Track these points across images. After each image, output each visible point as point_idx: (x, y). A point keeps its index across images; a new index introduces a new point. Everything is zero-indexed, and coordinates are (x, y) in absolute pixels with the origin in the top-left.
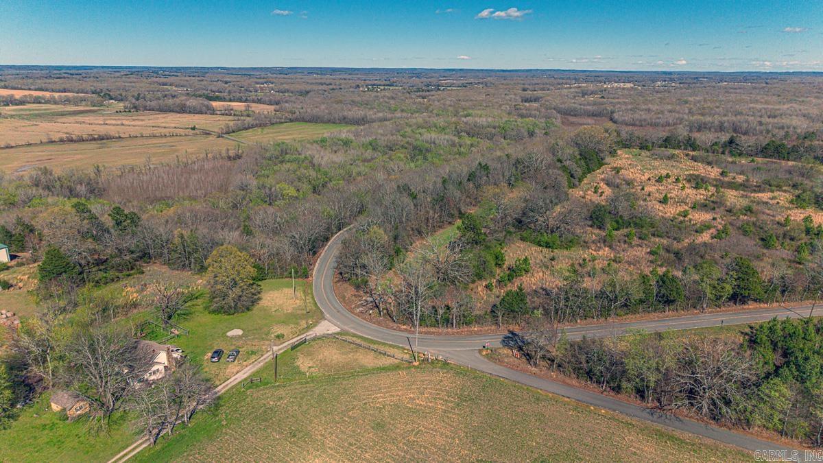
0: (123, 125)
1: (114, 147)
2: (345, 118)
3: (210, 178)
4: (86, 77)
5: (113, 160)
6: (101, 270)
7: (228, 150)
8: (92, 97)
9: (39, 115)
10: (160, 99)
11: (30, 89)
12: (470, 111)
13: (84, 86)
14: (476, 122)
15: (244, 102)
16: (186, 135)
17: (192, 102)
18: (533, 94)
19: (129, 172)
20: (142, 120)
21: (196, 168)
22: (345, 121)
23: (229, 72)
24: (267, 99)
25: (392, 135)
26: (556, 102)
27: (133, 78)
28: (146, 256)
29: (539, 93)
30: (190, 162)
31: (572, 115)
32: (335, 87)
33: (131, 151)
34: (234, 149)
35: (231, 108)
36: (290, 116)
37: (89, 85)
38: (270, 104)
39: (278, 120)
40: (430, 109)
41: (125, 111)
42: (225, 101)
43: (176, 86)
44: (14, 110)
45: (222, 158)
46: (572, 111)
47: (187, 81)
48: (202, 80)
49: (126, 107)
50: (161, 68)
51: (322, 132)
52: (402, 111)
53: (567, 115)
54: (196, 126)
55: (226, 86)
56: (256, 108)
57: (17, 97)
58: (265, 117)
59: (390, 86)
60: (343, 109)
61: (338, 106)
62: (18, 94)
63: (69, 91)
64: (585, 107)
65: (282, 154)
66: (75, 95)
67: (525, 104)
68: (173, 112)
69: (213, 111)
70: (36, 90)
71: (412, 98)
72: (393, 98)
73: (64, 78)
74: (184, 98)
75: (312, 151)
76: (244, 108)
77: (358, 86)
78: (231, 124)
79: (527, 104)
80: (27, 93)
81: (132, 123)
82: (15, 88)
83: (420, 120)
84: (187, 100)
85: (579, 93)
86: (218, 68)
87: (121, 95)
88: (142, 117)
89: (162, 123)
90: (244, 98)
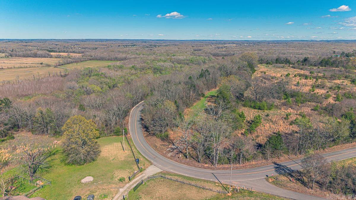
0: (4, 63)
2: (116, 58)
10: (24, 51)
15: (67, 52)
16: (38, 67)
17: (40, 52)
18: (198, 48)
20: (15, 61)
23: (58, 41)
24: (77, 51)
26: (209, 51)
34: (64, 72)
35: (60, 55)
36: (90, 58)
38: (79, 53)
39: (84, 60)
41: (6, 57)
42: (57, 52)
46: (216, 54)
47: (37, 44)
48: (45, 44)
49: (6, 55)
52: (143, 54)
54: (43, 63)
55: (57, 46)
56: (73, 55)
58: (78, 58)
59: (134, 46)
60: (115, 54)
61: (113, 53)
68: (30, 57)
69: (51, 57)
71: (146, 50)
74: (36, 50)
76: (66, 55)
78: (61, 61)
79: (197, 52)
81: (9, 62)
83: (153, 58)
87: (3, 50)
88: (14, 60)
89: (25, 62)
90: (66, 51)
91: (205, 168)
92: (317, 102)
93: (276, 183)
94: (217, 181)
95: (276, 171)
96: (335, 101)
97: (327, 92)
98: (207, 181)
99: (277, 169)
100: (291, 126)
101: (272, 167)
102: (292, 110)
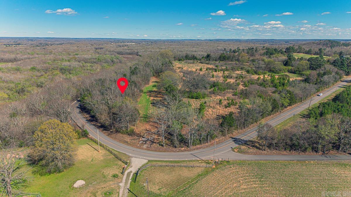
12: (77, 53)
18: (99, 46)
64: (125, 51)
91: (183, 151)
92: (233, 89)
93: (240, 151)
94: (198, 159)
95: (236, 143)
96: (245, 87)
97: (236, 81)
98: (191, 161)
99: (235, 142)
100: (227, 109)
101: (232, 141)
102: (220, 97)
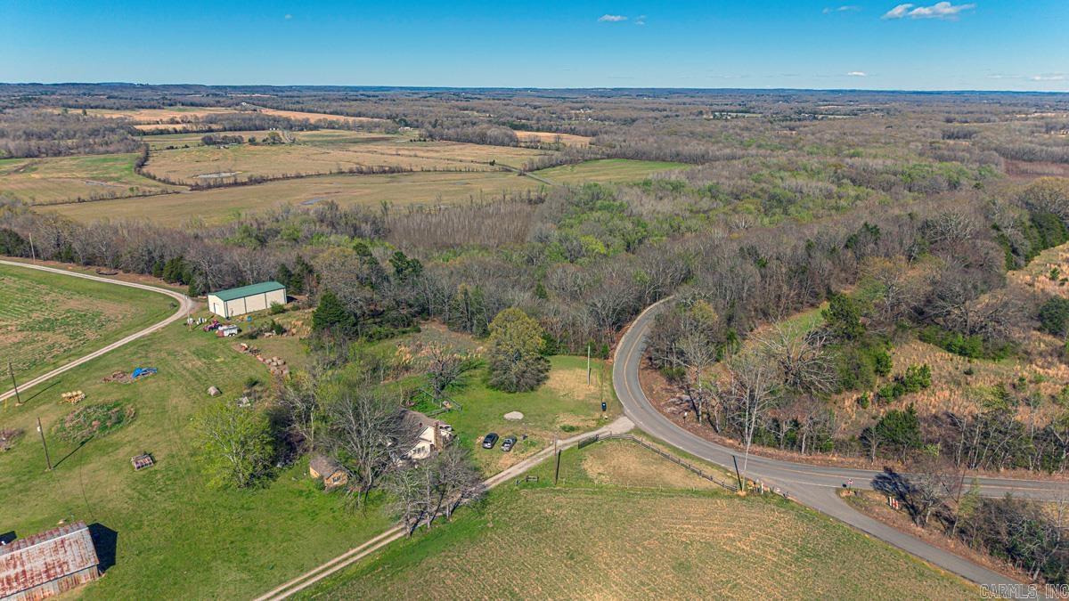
0: (416, 156)
1: (406, 181)
2: (678, 155)
3: (507, 225)
4: (382, 100)
5: (401, 197)
6: (376, 323)
7: (529, 192)
8: (387, 123)
9: (332, 142)
10: (458, 127)
11: (325, 113)
12: (860, 149)
13: (379, 109)
14: (868, 166)
15: (554, 132)
16: (483, 171)
17: (494, 131)
18: (962, 127)
19: (418, 211)
20: (437, 151)
21: (491, 211)
22: (678, 158)
23: (539, 94)
24: (582, 128)
25: (741, 178)
26: (1002, 139)
27: (432, 101)
28: (424, 312)
29: (973, 126)
30: (484, 203)
31: (1024, 160)
32: (669, 114)
33: (421, 188)
34: (537, 191)
35: (538, 139)
36: (609, 151)
37: (383, 109)
38: (586, 135)
39: (592, 156)
40: (800, 145)
41: (420, 140)
42: (531, 131)
43: (478, 112)
44: (308, 136)
45: (522, 201)
46: (1025, 153)
47: (491, 105)
48: (508, 105)
49: (421, 136)
50: (463, 89)
51: (645, 172)
52: (759, 146)
53: (1016, 159)
54: (496, 161)
55: (535, 111)
56: (568, 139)
57: (312, 121)
58: (578, 152)
59: (746, 112)
60: (677, 143)
61: (672, 139)
62: (313, 118)
63: (364, 115)
64: (1050, 149)
65: (594, 198)
66: (370, 120)
67: (948, 141)
68: (471, 142)
69: (516, 143)
70: (331, 113)
71: (775, 130)
72: (747, 129)
73: (360, 100)
74: (485, 126)
75: (630, 197)
76: (552, 140)
77: (701, 113)
78: (537, 159)
79: (951, 142)
80: (322, 116)
81: (426, 155)
82: (310, 111)
83: (783, 160)
84: (489, 129)
85: (1041, 126)
86: (527, 89)
87: (417, 121)
88: (437, 148)
89: (458, 155)
90: (555, 127)
